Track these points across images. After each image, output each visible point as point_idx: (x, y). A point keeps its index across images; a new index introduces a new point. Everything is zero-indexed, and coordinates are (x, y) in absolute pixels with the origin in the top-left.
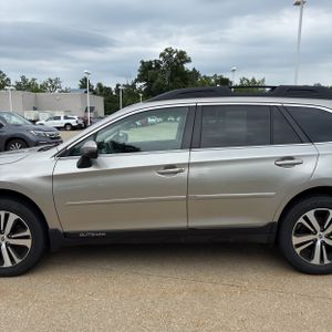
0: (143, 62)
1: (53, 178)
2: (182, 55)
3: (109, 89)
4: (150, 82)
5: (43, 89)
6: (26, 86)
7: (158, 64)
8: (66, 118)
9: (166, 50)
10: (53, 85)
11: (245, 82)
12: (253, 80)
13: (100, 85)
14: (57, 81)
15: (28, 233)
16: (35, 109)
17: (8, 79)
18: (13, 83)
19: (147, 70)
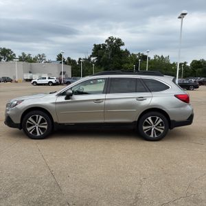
0: (95, 45)
1: (56, 103)
2: (119, 41)
3: (75, 61)
4: (99, 57)
5: (35, 60)
6: (25, 59)
7: (104, 46)
8: (49, 78)
9: (110, 38)
10: (41, 58)
11: (157, 58)
12: (162, 56)
13: (69, 59)
14: (43, 55)
15: (46, 123)
16: (30, 72)
17: (14, 55)
18: (17, 57)
19: (98, 50)
